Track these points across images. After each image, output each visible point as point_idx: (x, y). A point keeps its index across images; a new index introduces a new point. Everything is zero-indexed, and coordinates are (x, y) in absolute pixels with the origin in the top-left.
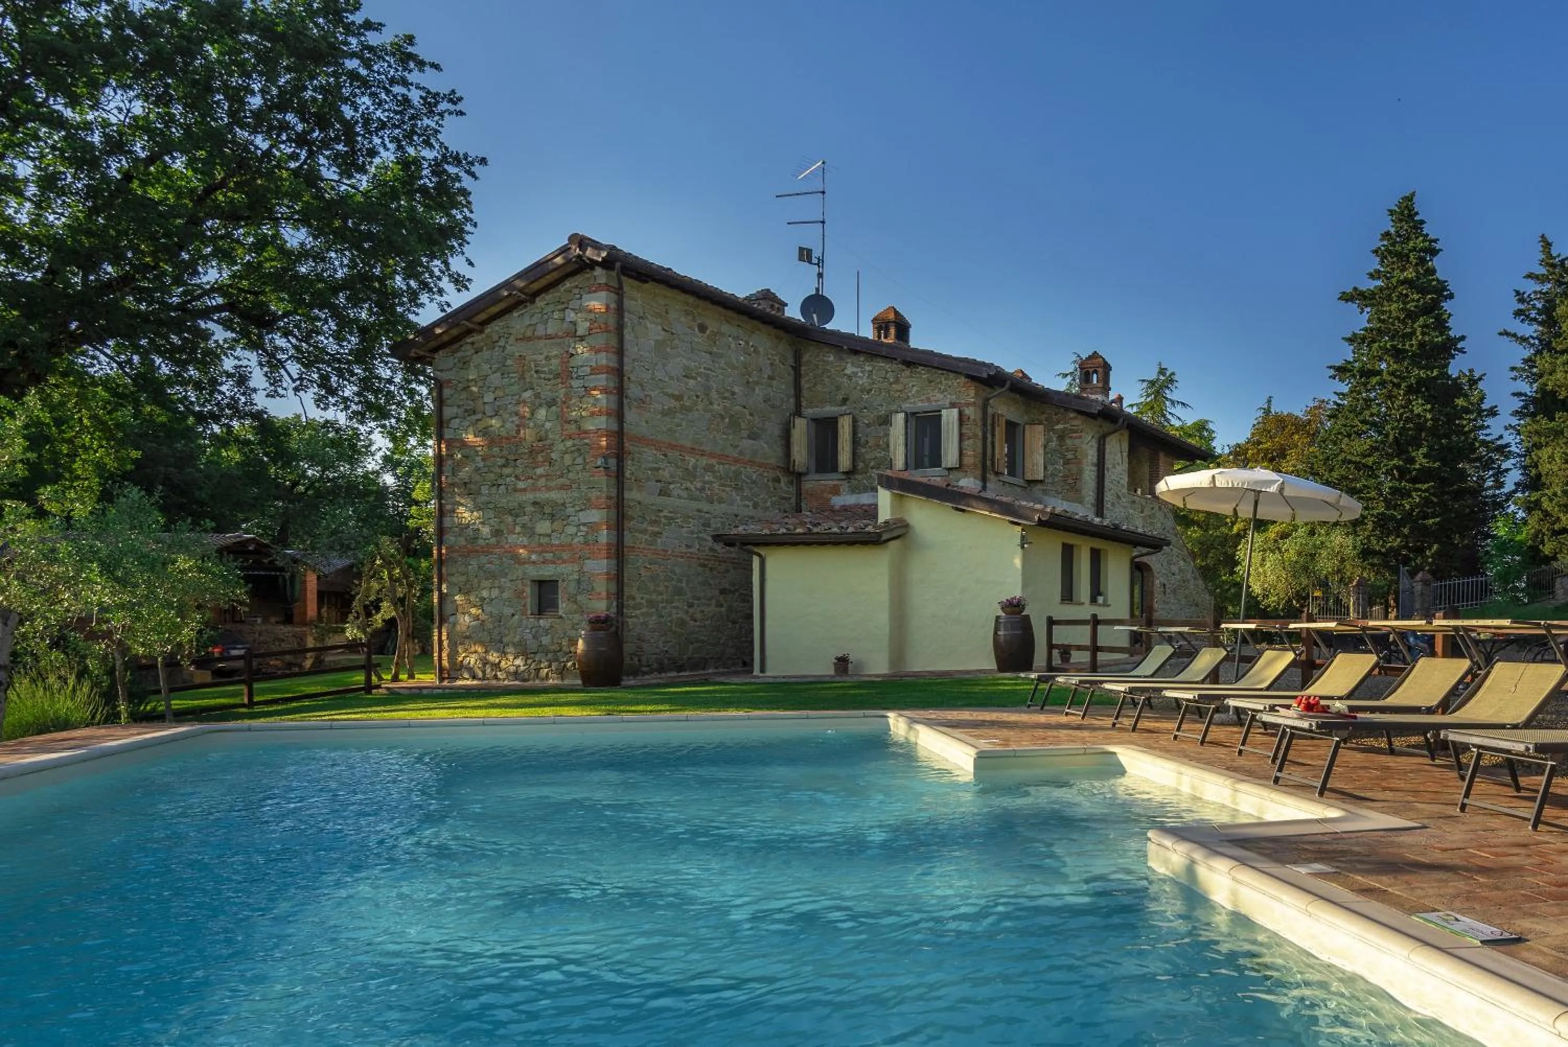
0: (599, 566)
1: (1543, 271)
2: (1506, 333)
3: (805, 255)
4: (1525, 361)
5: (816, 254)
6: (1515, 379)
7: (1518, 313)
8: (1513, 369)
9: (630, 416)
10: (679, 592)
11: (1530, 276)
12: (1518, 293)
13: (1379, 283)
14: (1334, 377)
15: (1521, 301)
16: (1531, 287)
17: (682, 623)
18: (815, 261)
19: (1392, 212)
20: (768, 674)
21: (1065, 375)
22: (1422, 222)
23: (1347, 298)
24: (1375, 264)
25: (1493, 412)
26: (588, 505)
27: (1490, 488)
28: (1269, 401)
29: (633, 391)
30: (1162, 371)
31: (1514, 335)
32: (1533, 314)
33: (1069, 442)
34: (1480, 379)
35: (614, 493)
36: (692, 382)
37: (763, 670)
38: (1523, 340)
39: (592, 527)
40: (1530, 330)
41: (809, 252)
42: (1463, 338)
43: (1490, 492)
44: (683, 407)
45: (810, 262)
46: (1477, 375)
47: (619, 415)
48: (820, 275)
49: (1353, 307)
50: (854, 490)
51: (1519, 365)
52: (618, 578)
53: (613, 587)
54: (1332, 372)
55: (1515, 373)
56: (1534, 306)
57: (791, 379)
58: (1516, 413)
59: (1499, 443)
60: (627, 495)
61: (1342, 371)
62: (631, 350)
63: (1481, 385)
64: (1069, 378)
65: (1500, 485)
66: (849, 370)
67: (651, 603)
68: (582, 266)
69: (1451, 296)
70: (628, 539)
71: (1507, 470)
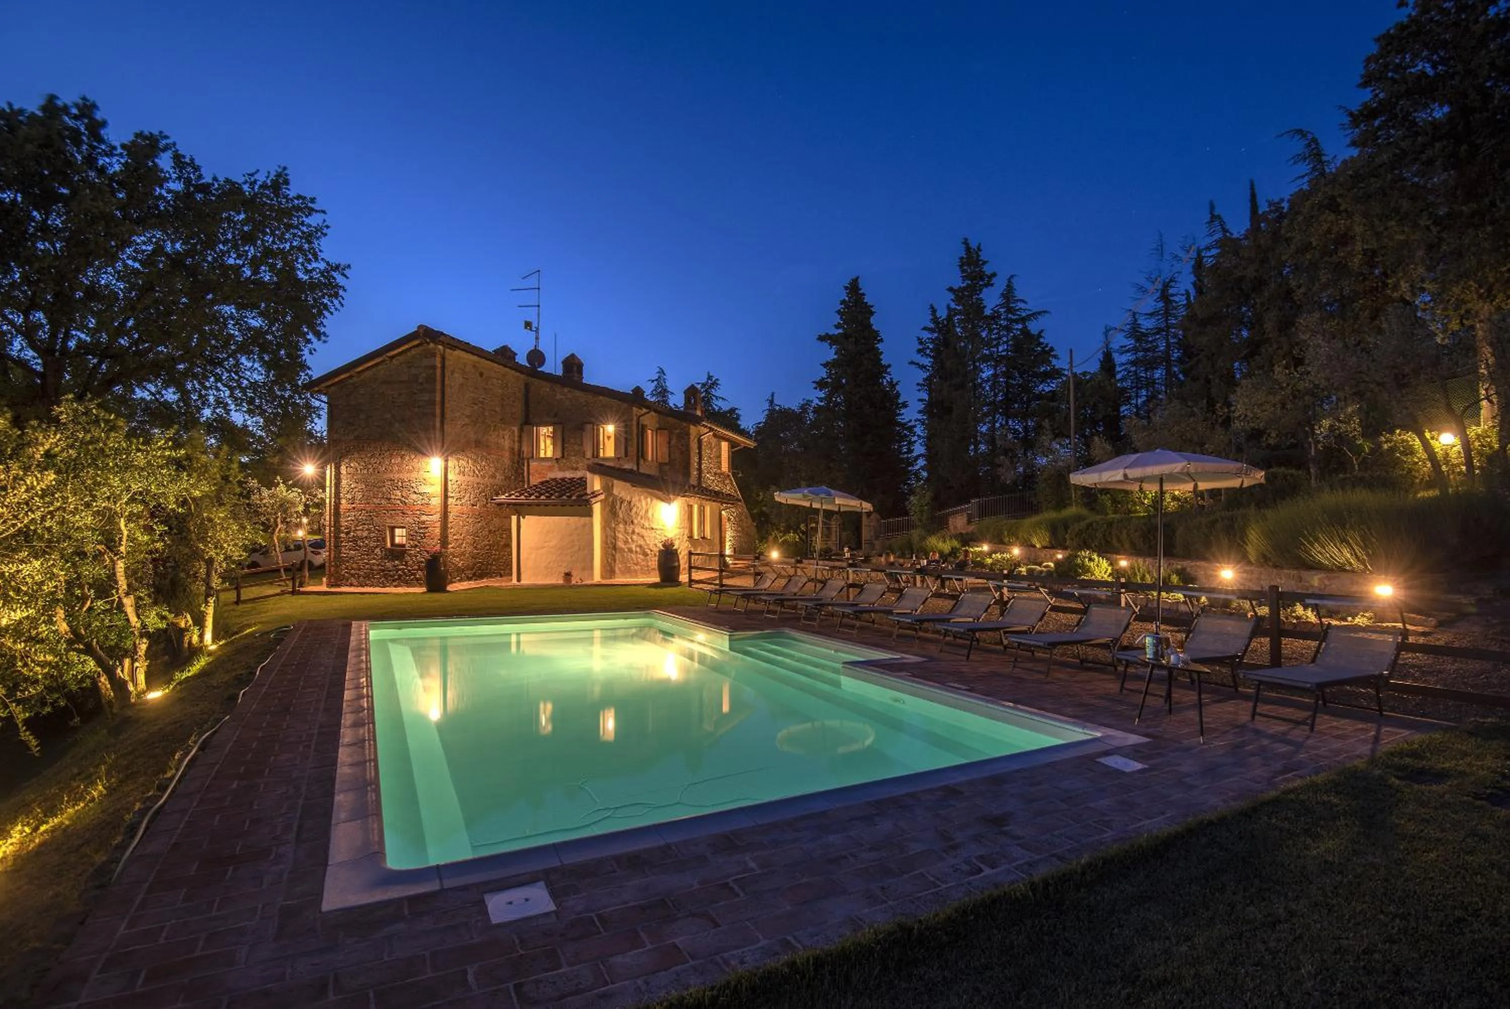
0: (432, 521)
1: (932, 326)
2: (912, 363)
3: (528, 325)
4: (925, 380)
5: (534, 325)
6: (919, 390)
7: (919, 351)
8: (918, 384)
9: (447, 429)
10: (469, 533)
11: (925, 329)
12: (919, 339)
13: (841, 331)
14: (816, 388)
15: (921, 343)
16: (926, 335)
18: (534, 329)
19: (846, 288)
20: (522, 582)
21: (653, 381)
22: (864, 294)
23: (821, 339)
24: (837, 319)
25: (905, 405)
26: (423, 482)
27: (905, 453)
28: (773, 395)
29: (448, 414)
30: (710, 378)
31: (918, 364)
32: (928, 352)
34: (897, 384)
35: (439, 475)
36: (476, 407)
37: (519, 580)
38: (923, 367)
39: (426, 495)
40: (927, 361)
41: (531, 324)
42: (889, 366)
43: (905, 456)
44: (472, 422)
45: (531, 329)
46: (895, 381)
47: (442, 429)
48: (537, 338)
49: (826, 345)
50: (560, 470)
51: (921, 382)
52: (442, 526)
53: (440, 531)
54: (815, 385)
55: (919, 387)
56: (928, 348)
57: (524, 401)
58: (920, 412)
59: (910, 424)
60: (447, 476)
61: (821, 384)
62: (448, 390)
63: (897, 387)
64: (656, 382)
65: (910, 451)
66: (558, 397)
67: (456, 541)
69: (882, 340)
70: (448, 503)
71: (915, 442)
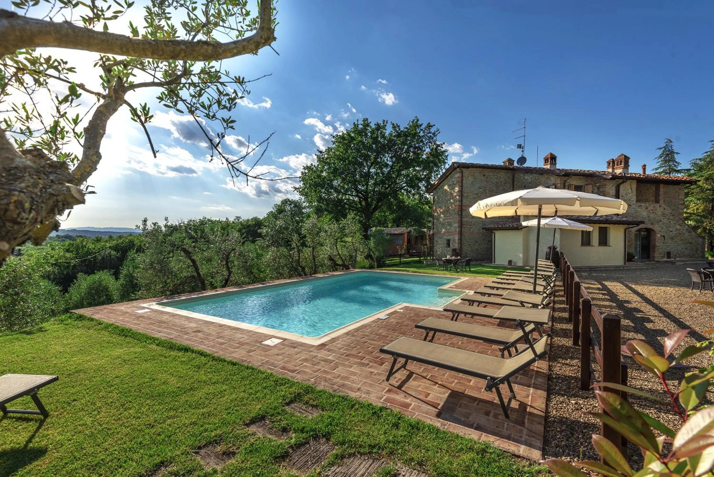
0: (457, 237)
3: (519, 146)
5: (523, 145)
9: (464, 201)
10: (476, 242)
17: (477, 250)
18: (522, 147)
26: (455, 223)
29: (465, 195)
33: (601, 190)
35: (460, 219)
36: (481, 190)
37: (494, 262)
39: (456, 227)
41: (520, 145)
44: (479, 196)
45: (520, 148)
47: (461, 201)
48: (523, 151)
52: (461, 239)
53: (460, 241)
57: (511, 182)
60: (463, 219)
62: (465, 185)
66: (526, 177)
67: (469, 245)
68: (455, 169)
70: (463, 230)
